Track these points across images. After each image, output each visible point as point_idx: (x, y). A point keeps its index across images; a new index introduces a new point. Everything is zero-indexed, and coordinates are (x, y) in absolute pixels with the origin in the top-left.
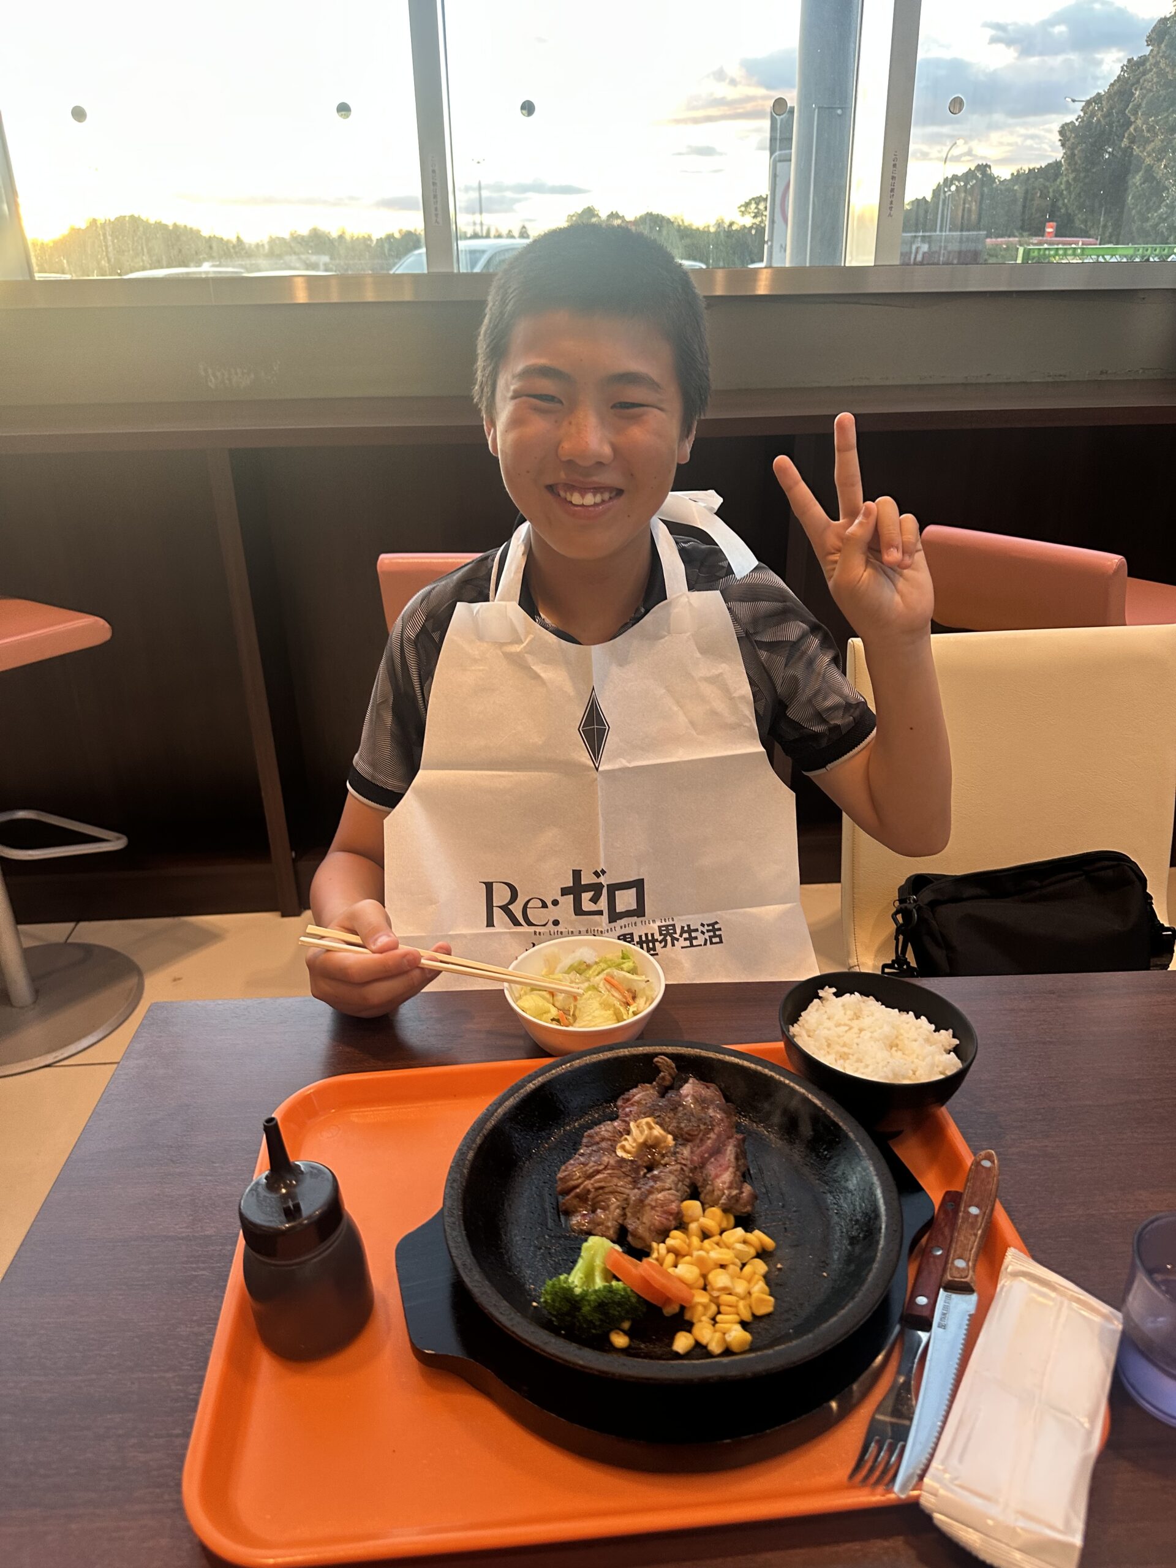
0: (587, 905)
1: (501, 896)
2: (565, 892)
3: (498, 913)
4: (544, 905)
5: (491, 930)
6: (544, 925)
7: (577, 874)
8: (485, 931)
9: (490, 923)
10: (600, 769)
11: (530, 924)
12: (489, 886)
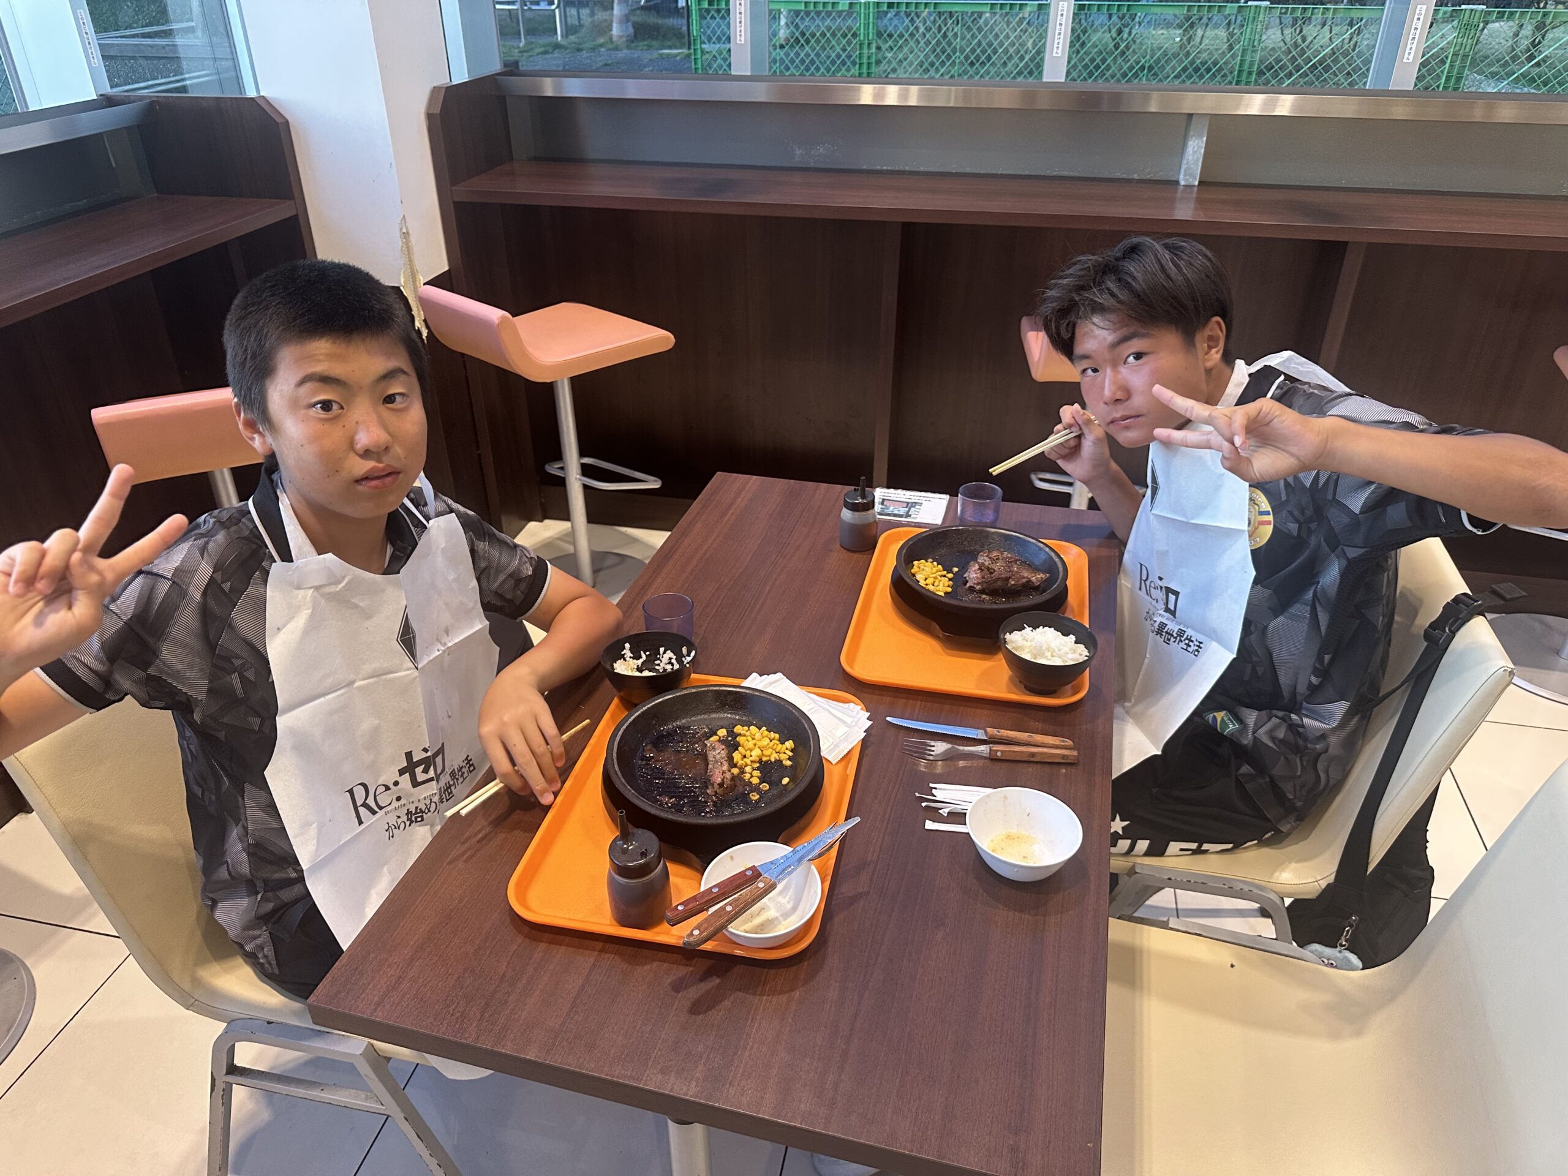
0: (421, 777)
1: (360, 793)
2: (402, 772)
3: (362, 810)
4: (387, 788)
5: (363, 827)
6: (390, 804)
7: (409, 755)
8: (360, 830)
9: (360, 823)
10: (419, 667)
11: (381, 808)
12: (351, 792)
